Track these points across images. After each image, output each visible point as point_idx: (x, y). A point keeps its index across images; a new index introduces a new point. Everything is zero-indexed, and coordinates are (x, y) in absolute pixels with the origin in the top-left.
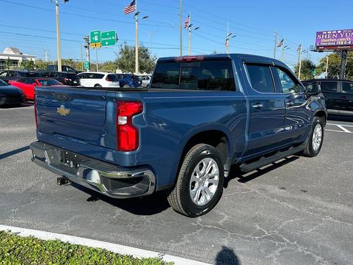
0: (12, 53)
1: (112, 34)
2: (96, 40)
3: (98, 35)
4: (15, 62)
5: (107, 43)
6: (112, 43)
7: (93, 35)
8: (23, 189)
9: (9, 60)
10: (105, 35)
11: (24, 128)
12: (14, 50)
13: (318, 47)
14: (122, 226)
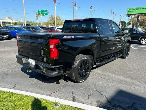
0: (8, 19)
1: (46, 11)
2: (40, 13)
3: (41, 11)
4: (10, 23)
5: (44, 15)
6: (46, 14)
7: (39, 11)
8: (2, 72)
9: (7, 22)
10: (43, 11)
11: (9, 49)
12: (9, 18)
13: (128, 15)
14: (36, 86)
